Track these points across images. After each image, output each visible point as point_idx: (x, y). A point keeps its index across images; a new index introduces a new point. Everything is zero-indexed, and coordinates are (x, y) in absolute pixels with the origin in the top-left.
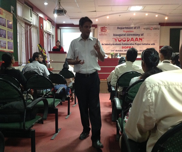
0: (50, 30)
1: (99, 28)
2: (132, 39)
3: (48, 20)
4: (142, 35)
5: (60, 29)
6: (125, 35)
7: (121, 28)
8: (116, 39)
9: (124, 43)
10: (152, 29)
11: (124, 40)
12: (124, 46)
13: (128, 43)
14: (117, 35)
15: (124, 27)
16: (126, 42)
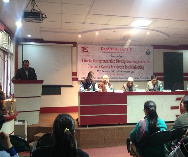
0: (8, 45)
3: (5, 30)
5: (22, 45)
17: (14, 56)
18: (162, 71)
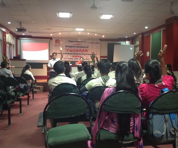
1: (54, 40)
2: (80, 50)
3: (9, 33)
4: (88, 47)
6: (74, 47)
7: (72, 42)
8: (68, 49)
9: (74, 53)
10: (94, 43)
11: (74, 50)
12: (74, 55)
13: (77, 53)
14: (68, 47)
15: (74, 40)
16: (75, 52)
17: (15, 46)
18: (107, 55)
